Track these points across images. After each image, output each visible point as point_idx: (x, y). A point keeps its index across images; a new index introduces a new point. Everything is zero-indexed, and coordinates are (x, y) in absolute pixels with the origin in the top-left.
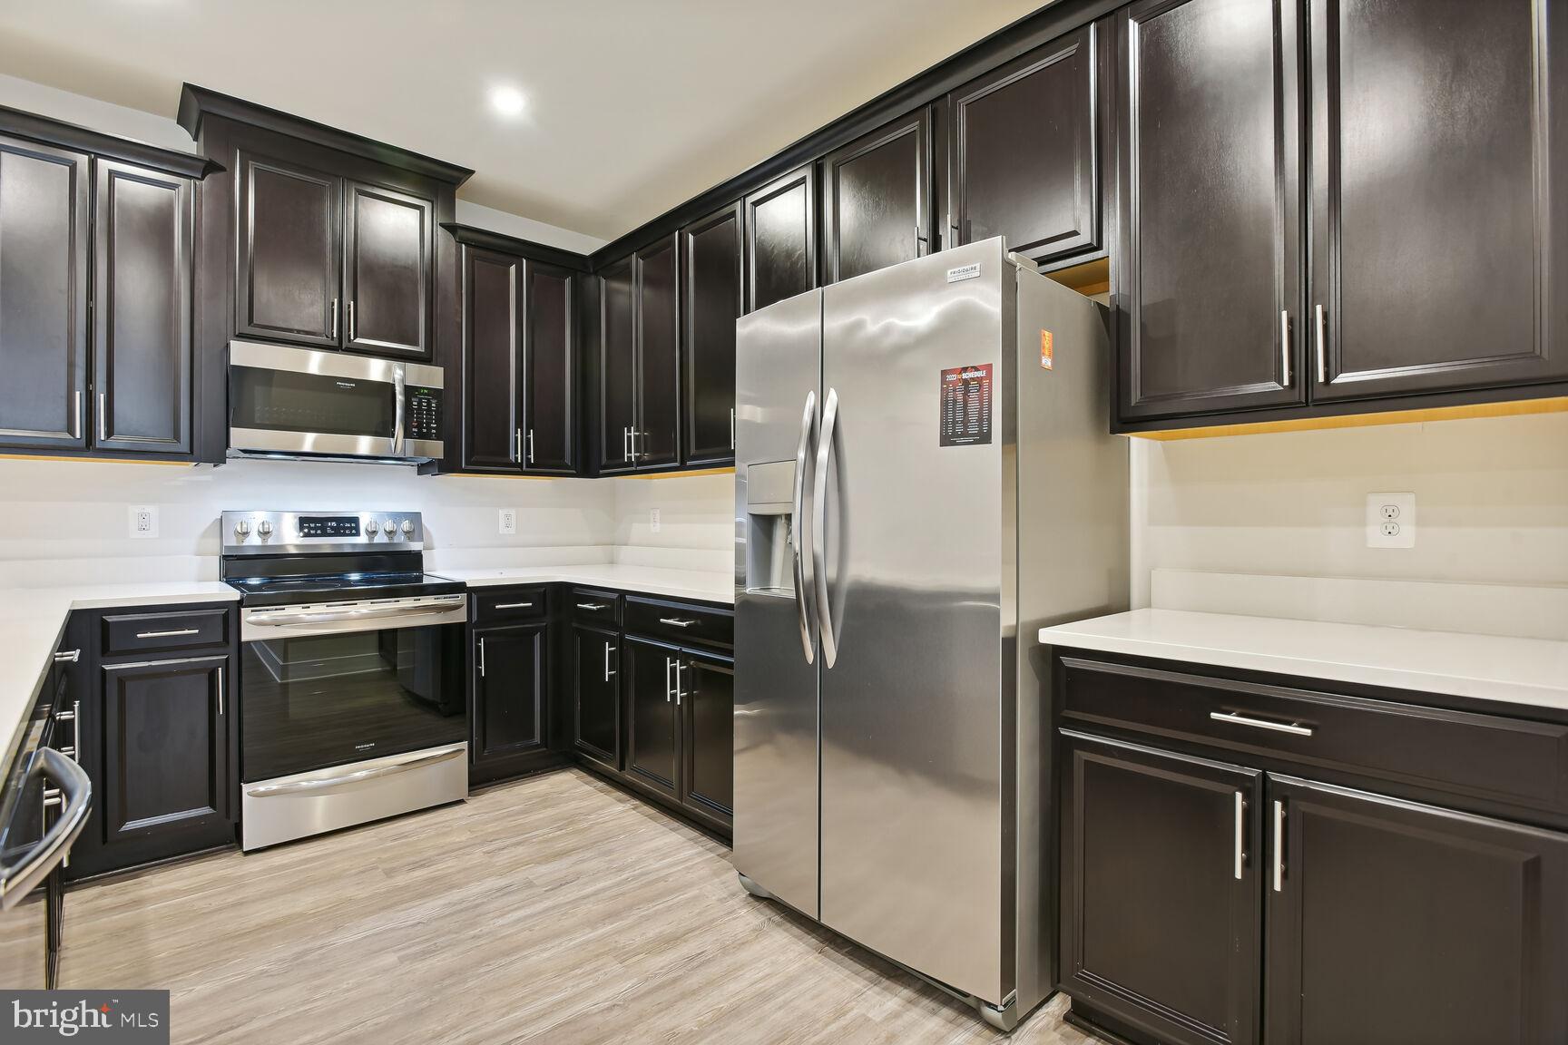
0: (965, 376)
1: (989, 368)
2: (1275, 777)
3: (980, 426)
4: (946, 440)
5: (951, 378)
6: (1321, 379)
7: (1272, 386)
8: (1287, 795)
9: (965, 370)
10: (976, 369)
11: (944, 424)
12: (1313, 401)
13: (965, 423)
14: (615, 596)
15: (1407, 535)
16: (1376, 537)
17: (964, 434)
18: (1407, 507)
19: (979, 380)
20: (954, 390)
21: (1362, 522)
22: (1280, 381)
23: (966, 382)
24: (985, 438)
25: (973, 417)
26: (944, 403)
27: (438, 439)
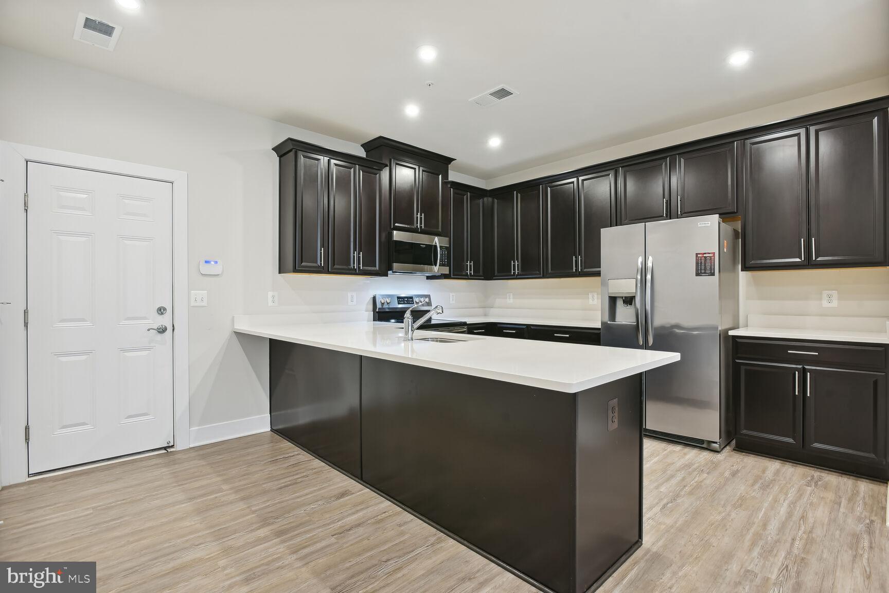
0: (705, 255)
1: (714, 253)
2: (807, 367)
3: (711, 271)
4: (698, 274)
5: (699, 256)
6: (814, 259)
7: (798, 260)
8: (810, 371)
9: (705, 253)
10: (709, 253)
11: (697, 270)
12: (811, 265)
13: (705, 269)
14: (525, 327)
15: (835, 303)
16: (825, 303)
17: (705, 273)
18: (835, 294)
19: (710, 257)
20: (701, 260)
21: (821, 299)
22: (801, 259)
23: (705, 257)
24: (713, 274)
25: (708, 268)
26: (697, 264)
27: (447, 266)
